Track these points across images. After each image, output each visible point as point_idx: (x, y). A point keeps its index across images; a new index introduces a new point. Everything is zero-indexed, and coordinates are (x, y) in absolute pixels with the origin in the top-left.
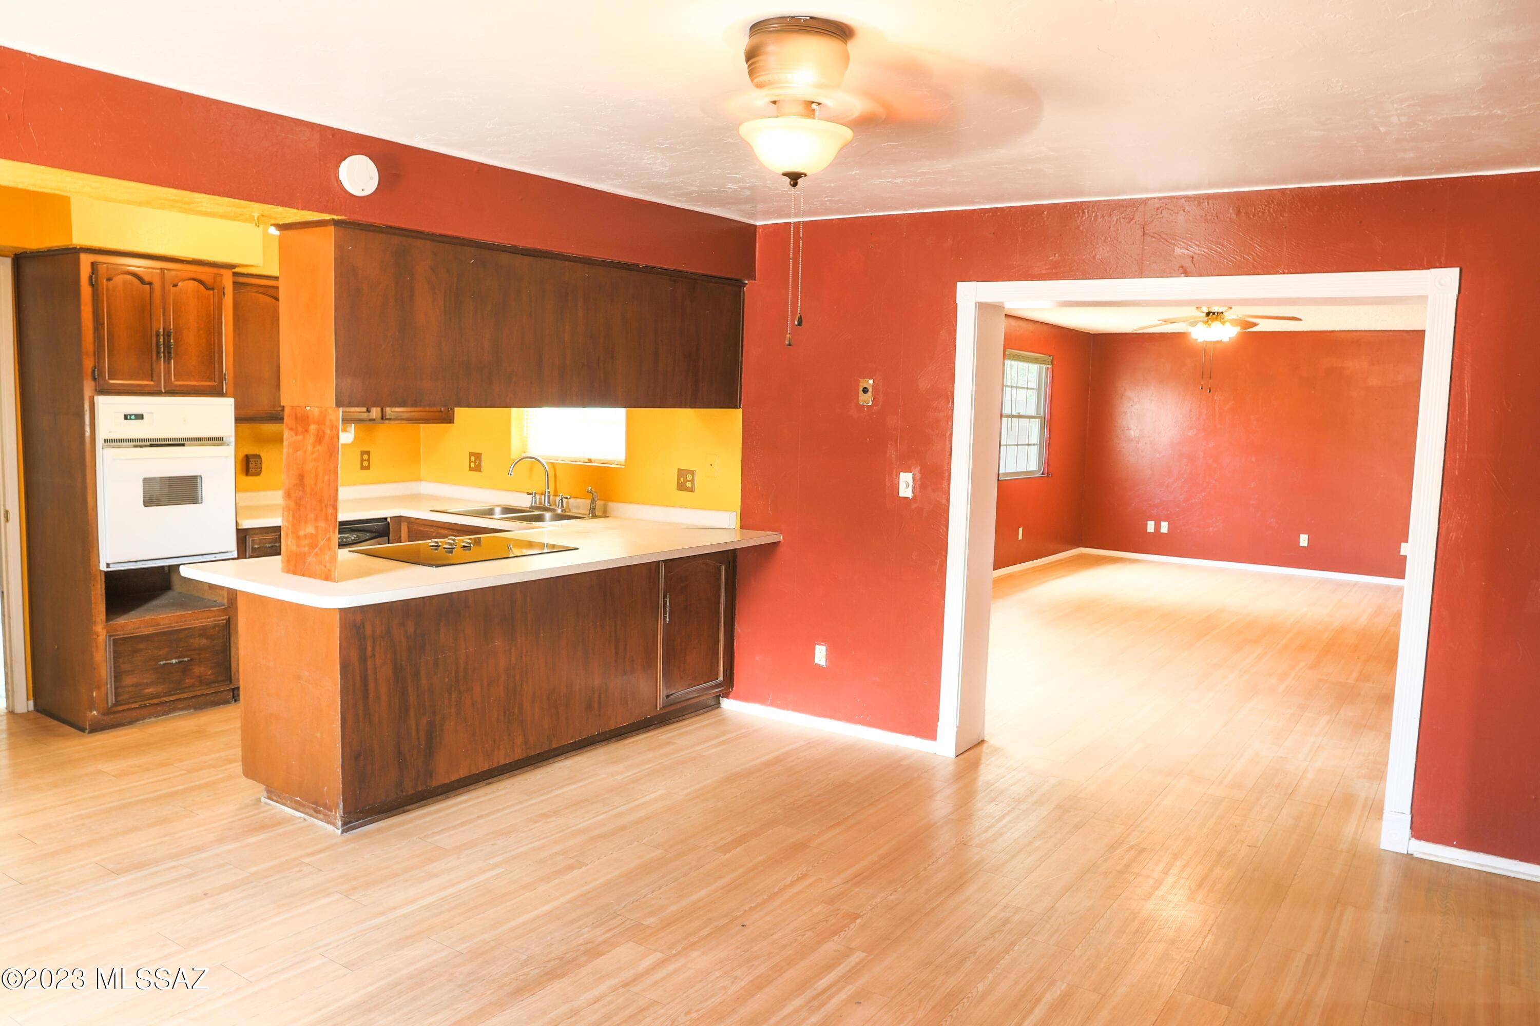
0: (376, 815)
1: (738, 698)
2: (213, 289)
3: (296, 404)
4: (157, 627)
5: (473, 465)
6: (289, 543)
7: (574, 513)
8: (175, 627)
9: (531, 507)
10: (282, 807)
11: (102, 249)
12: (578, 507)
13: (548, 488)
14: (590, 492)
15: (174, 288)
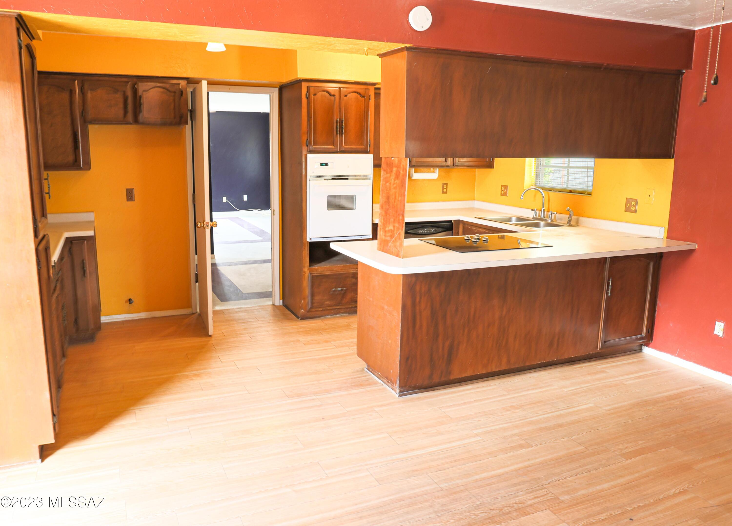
0: (419, 389)
1: (655, 348)
2: (364, 97)
3: (387, 156)
4: (332, 271)
5: (503, 192)
6: (381, 234)
7: (559, 223)
8: (340, 272)
9: (533, 218)
10: (373, 375)
11: (312, 79)
12: (561, 219)
13: (544, 207)
14: (569, 211)
15: (346, 97)
